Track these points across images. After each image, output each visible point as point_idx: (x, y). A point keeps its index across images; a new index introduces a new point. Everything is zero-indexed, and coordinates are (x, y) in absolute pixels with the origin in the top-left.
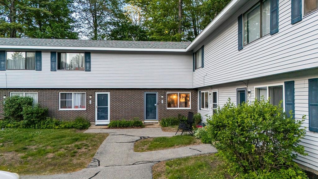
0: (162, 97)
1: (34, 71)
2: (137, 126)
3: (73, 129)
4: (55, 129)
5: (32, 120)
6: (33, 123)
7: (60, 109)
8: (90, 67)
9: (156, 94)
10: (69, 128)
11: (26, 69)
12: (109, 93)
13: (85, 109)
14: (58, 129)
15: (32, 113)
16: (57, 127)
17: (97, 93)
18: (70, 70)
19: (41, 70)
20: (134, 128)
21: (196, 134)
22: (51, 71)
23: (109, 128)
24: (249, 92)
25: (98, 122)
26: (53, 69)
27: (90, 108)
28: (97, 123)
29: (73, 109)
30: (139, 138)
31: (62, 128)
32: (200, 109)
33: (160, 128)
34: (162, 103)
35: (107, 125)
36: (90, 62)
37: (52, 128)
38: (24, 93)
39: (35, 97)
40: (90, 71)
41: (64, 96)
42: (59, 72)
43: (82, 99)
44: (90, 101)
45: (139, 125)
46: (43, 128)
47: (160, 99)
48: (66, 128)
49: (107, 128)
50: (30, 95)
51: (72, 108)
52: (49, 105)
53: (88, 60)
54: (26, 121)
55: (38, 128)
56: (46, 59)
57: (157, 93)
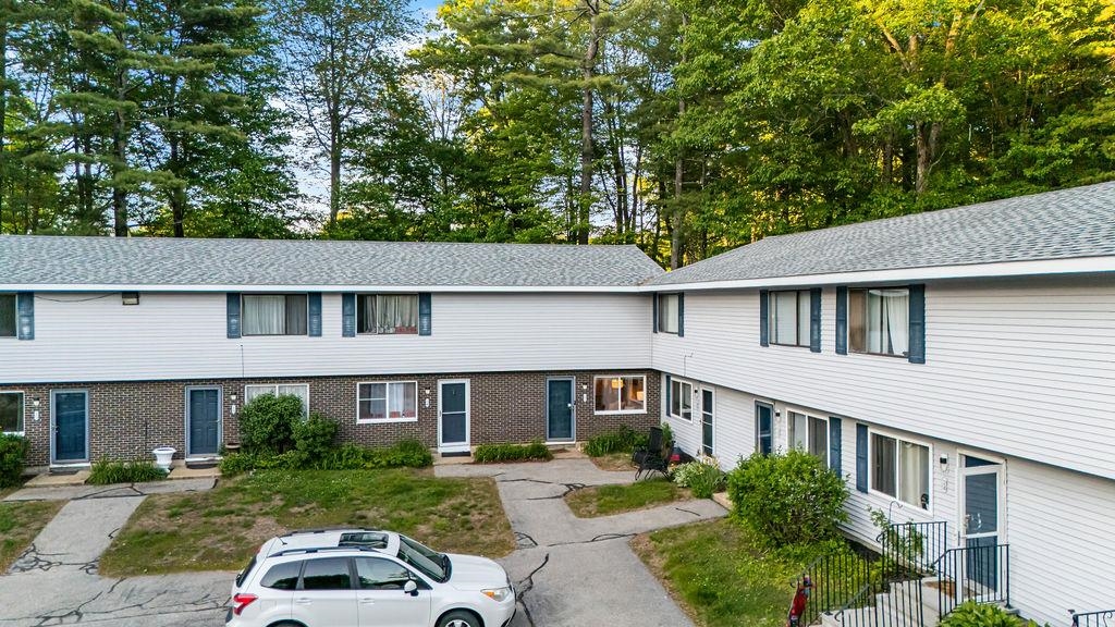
0: (585, 387)
1: (305, 338)
2: (537, 457)
3: (405, 468)
4: (365, 468)
5: (317, 450)
6: (316, 457)
7: (360, 421)
8: (430, 327)
9: (570, 382)
10: (395, 466)
11: (286, 334)
12: (467, 382)
13: (415, 419)
14: (372, 468)
15: (315, 436)
16: (369, 465)
17: (441, 383)
18: (384, 333)
19: (320, 335)
20: (531, 461)
21: (678, 479)
22: (344, 336)
23: (479, 461)
24: (778, 415)
25: (444, 447)
26: (347, 333)
27: (426, 415)
28: (441, 450)
29: (387, 420)
30: (566, 489)
31: (382, 466)
32: (668, 414)
33: (589, 461)
34: (585, 400)
35: (467, 454)
36: (429, 315)
37: (357, 466)
38: (277, 386)
39: (304, 393)
40: (430, 334)
41: (366, 390)
42: (360, 338)
43: (407, 395)
44: (427, 400)
45: (541, 455)
46: (338, 468)
47: (580, 392)
48: (390, 465)
49: (473, 463)
50: (289, 390)
51: (385, 417)
52: (336, 412)
53: (426, 311)
54: (305, 456)
55: (329, 468)
56: (332, 313)
57: (574, 380)
